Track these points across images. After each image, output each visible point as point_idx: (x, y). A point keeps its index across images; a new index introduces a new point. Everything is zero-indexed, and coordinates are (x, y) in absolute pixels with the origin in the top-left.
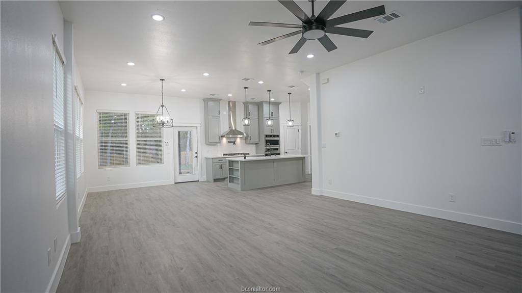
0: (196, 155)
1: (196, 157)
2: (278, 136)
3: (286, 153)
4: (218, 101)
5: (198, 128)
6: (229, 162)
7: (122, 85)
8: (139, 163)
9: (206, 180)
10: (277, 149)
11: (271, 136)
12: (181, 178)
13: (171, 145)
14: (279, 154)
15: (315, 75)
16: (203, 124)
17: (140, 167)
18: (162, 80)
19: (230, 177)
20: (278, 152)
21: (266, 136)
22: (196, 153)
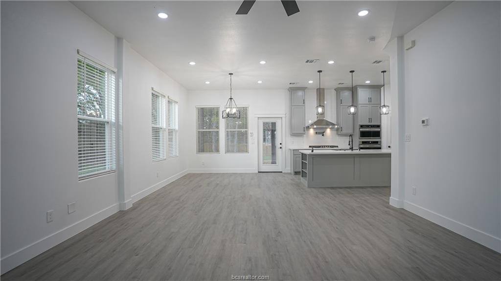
0: (281, 146)
1: (281, 148)
2: (379, 126)
3: (389, 147)
4: (303, 89)
5: (284, 119)
6: (302, 155)
7: (207, 83)
8: (227, 151)
9: (289, 172)
10: (377, 142)
11: (368, 126)
12: (265, 168)
13: (255, 135)
14: (380, 148)
15: (396, 38)
16: (288, 115)
17: (229, 155)
18: (231, 74)
19: (302, 171)
20: (378, 146)
21: (362, 126)
22: (281, 144)
